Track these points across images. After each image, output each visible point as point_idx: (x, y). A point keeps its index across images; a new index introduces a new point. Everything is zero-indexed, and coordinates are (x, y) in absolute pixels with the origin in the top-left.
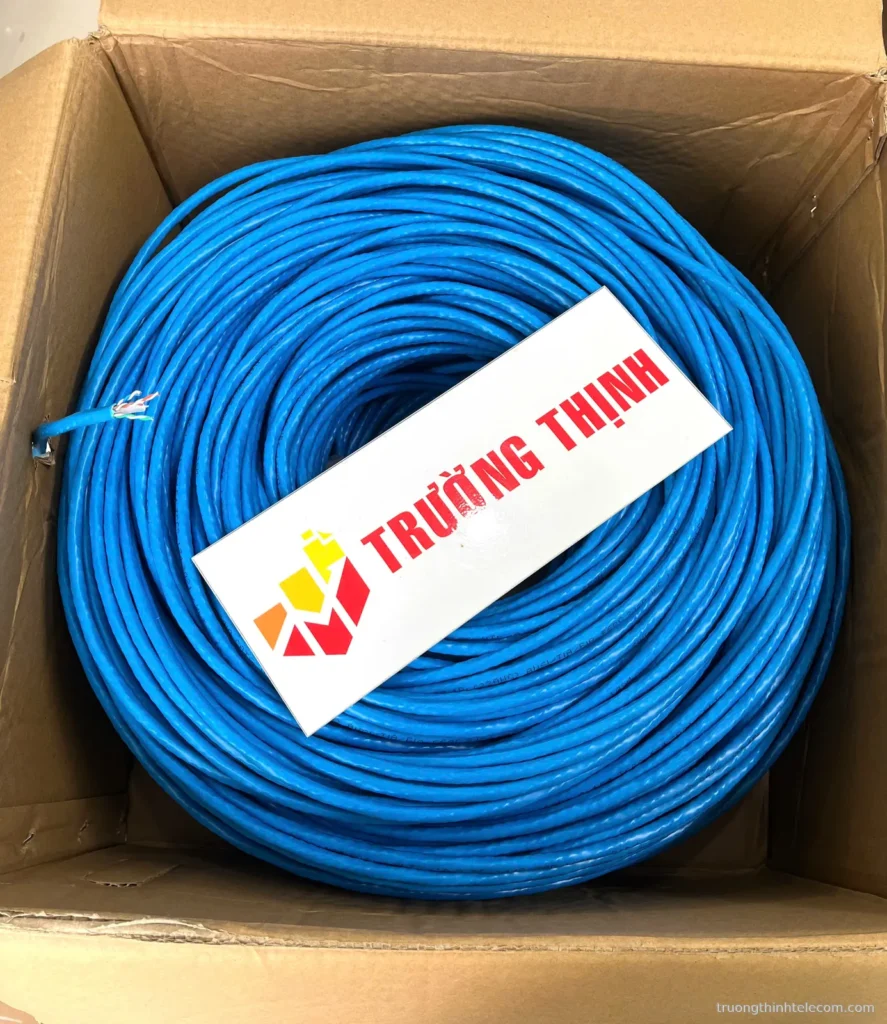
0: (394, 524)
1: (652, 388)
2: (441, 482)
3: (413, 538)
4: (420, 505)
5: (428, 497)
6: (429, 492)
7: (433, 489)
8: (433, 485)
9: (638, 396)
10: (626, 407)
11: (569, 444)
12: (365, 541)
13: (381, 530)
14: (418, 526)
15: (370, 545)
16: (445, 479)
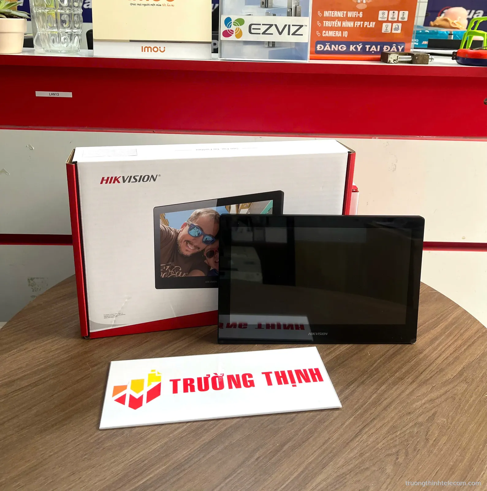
0: (185, 381)
1: (315, 380)
2: (212, 375)
3: (189, 387)
4: (199, 379)
5: (205, 378)
6: (206, 376)
7: (208, 376)
8: (209, 375)
9: (307, 380)
10: (300, 381)
11: (270, 383)
12: (171, 380)
13: (180, 380)
14: (193, 384)
15: (172, 382)
16: (215, 375)
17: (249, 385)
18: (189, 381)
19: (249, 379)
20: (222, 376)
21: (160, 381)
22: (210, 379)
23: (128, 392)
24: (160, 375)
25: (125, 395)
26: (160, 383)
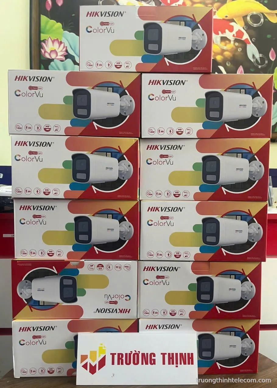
17: (152, 363)
18: (120, 355)
19: (153, 358)
20: (138, 353)
21: (105, 353)
22: (132, 355)
23: (88, 360)
24: (105, 348)
25: (87, 362)
26: (105, 355)
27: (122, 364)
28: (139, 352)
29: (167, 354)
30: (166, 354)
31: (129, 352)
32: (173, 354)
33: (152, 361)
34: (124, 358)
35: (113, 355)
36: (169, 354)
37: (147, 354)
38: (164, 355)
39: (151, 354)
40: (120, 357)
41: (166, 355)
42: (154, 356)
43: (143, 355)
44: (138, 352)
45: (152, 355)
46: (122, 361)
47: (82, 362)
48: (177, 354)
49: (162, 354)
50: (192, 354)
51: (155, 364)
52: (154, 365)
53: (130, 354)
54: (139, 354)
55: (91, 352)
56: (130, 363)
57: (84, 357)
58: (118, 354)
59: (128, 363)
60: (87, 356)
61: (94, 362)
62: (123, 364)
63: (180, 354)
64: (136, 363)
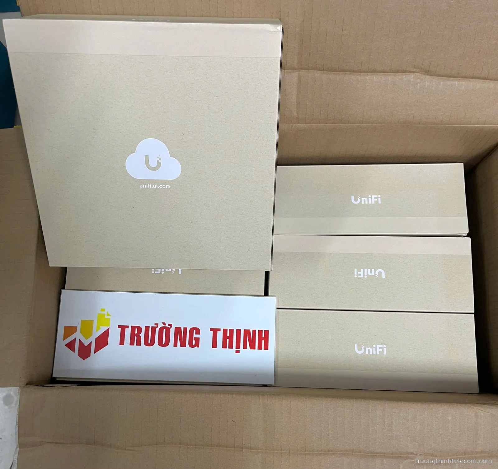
1: (260, 348)
2: (160, 325)
3: (136, 337)
4: (147, 328)
8: (157, 325)
9: (252, 347)
10: (245, 347)
11: (214, 345)
12: (119, 327)
13: (127, 327)
14: (140, 335)
16: (163, 325)
17: (194, 344)
18: (136, 329)
19: (195, 336)
20: (169, 327)
21: (109, 326)
22: (157, 330)
23: (78, 336)
24: (109, 317)
25: (76, 338)
26: (109, 328)
27: (139, 344)
28: (171, 325)
29: (222, 331)
30: (219, 330)
31: (151, 325)
32: (231, 331)
33: (194, 341)
34: (142, 335)
35: (123, 328)
36: (225, 331)
37: (185, 329)
38: (215, 331)
39: (192, 330)
40: (136, 333)
41: (218, 332)
42: (198, 332)
43: (178, 330)
44: (169, 325)
45: (195, 331)
46: (139, 339)
47: (65, 338)
48: (239, 331)
49: (211, 330)
50: (267, 332)
51: (198, 347)
52: (196, 347)
53: (154, 329)
54: (171, 329)
55: (83, 322)
56: (152, 344)
57: (70, 330)
58: (132, 326)
59: (149, 342)
60: (76, 327)
61: (87, 338)
62: (141, 345)
63: (244, 330)
64: (164, 343)
